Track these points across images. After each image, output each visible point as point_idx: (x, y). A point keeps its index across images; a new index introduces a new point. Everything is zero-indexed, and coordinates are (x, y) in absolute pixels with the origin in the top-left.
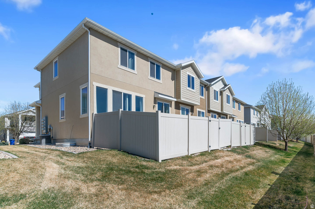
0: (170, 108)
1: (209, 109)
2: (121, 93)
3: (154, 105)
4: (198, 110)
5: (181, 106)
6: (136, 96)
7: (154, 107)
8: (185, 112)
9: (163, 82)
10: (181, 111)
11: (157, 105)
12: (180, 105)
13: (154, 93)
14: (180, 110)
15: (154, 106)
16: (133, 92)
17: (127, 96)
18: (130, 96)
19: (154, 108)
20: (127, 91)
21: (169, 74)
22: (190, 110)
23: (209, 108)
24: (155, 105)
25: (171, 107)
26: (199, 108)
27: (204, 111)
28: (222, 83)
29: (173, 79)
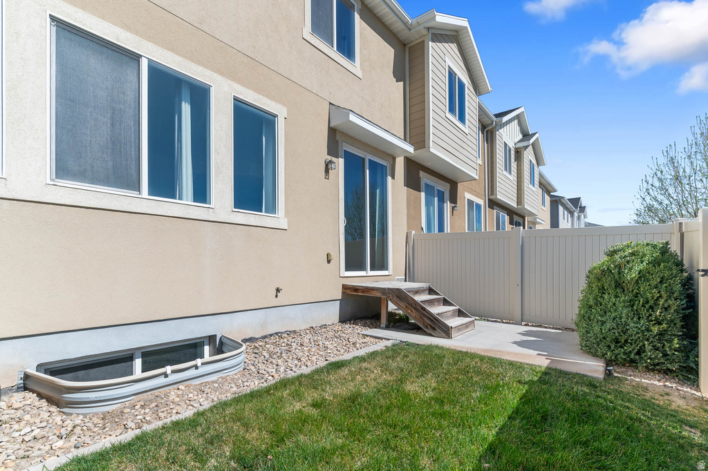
0: (389, 178)
1: (492, 197)
2: (136, 58)
3: (329, 158)
4: (468, 196)
5: (425, 178)
6: (236, 99)
7: (328, 167)
8: (436, 199)
9: (363, 76)
10: (423, 194)
11: (341, 161)
12: (422, 174)
13: (327, 106)
14: (420, 192)
15: (331, 162)
16: (219, 78)
17: (186, 93)
18: (200, 96)
19: (327, 171)
20: (178, 58)
21: (387, 53)
22: (447, 196)
23: (492, 194)
24: (334, 159)
25: (393, 178)
26: (470, 193)
27: (481, 202)
28: (518, 128)
29: (399, 74)
